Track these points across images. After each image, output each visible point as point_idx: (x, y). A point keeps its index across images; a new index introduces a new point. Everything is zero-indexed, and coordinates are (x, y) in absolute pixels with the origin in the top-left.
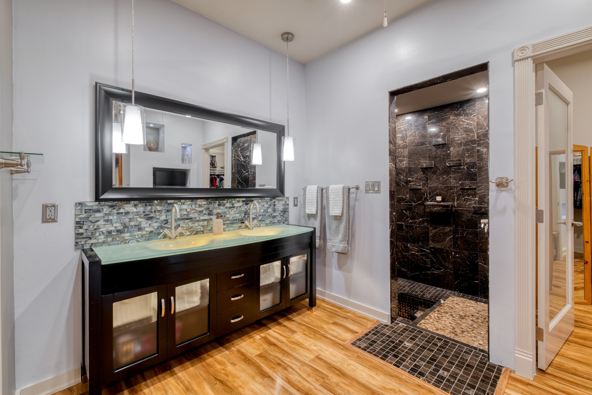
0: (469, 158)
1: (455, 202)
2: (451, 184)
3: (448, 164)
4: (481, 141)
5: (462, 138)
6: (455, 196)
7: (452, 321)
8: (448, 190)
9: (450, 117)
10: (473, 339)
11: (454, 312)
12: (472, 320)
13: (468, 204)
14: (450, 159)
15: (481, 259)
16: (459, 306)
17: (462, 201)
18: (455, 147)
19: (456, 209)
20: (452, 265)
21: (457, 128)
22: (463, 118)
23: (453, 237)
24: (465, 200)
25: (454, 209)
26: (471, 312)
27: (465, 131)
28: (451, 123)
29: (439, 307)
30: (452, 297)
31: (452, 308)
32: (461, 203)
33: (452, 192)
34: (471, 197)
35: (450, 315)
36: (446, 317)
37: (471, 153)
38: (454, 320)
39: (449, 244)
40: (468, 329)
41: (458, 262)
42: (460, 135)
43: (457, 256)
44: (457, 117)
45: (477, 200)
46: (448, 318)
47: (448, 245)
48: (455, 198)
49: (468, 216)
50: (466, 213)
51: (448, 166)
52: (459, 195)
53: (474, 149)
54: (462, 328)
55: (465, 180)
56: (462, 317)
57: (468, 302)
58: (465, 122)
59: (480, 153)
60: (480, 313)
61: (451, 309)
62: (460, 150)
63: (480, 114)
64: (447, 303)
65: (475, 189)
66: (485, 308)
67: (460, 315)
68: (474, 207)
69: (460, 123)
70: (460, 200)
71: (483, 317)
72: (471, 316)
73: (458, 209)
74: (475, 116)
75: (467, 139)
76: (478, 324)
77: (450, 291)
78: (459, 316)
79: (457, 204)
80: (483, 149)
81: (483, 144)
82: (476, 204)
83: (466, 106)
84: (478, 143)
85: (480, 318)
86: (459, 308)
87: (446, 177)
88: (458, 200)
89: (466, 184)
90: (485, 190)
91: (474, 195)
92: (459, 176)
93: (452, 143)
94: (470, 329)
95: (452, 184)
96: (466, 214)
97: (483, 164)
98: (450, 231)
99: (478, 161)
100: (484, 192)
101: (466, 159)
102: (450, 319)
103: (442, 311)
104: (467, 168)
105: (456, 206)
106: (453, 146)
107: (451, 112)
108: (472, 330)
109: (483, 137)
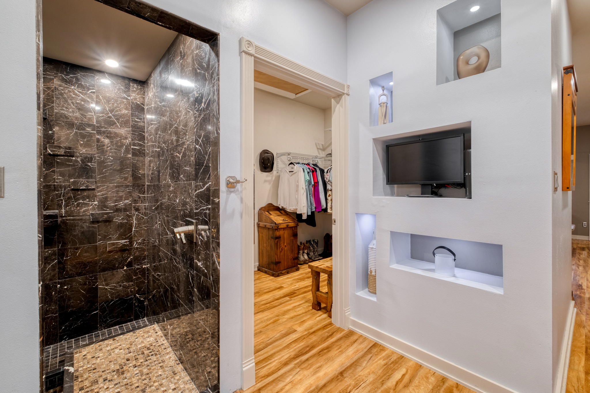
0: (85, 147)
1: (62, 208)
2: (54, 182)
3: (51, 151)
4: (102, 128)
5: (74, 117)
6: (62, 200)
7: (117, 388)
8: (48, 192)
9: (53, 79)
10: (162, 389)
11: (103, 372)
12: (135, 366)
13: (83, 211)
14: (53, 143)
15: (101, 280)
16: (101, 360)
17: (74, 207)
18: (61, 127)
19: (64, 220)
20: (56, 304)
21: (67, 101)
22: (75, 89)
23: (59, 262)
24: (78, 205)
25: (59, 220)
26: (122, 356)
27: (79, 108)
28: (55, 89)
29: (75, 383)
30: (76, 353)
31: (96, 369)
32: (72, 209)
33: (57, 195)
34: (87, 201)
35: (104, 381)
36: (103, 389)
37: (88, 141)
38: (116, 384)
39: (51, 274)
40: (144, 382)
41: (66, 297)
42: (71, 112)
43: (66, 287)
44: (66, 84)
45: (96, 205)
46: (108, 388)
47: (49, 277)
48: (62, 203)
49: (83, 227)
50: (80, 223)
51: (50, 154)
52: (69, 198)
53: (92, 137)
54: (138, 387)
55: (79, 176)
56: (120, 372)
57: (105, 346)
58: (79, 97)
59: (101, 143)
60: (131, 350)
61: (94, 371)
62: (71, 133)
63: (100, 93)
64: (81, 367)
65: (94, 189)
66: (130, 341)
67: (114, 371)
68: (92, 214)
69: (71, 95)
70: (70, 205)
71: (140, 353)
72: (128, 362)
73: (67, 220)
74: (94, 93)
75: (82, 121)
76: (145, 366)
77: (52, 346)
78: (115, 373)
79: (66, 212)
80: (104, 139)
81: (104, 132)
82: (95, 209)
83: (80, 75)
84: (98, 131)
85: (138, 357)
86: (102, 362)
87: (45, 171)
88: (66, 206)
89: (81, 183)
90: (107, 192)
91: (91, 198)
92: (69, 170)
93: (56, 120)
94: (145, 379)
95: (57, 182)
96: (80, 225)
97: (104, 158)
98: (54, 254)
99: (97, 153)
100: (105, 194)
101: (80, 148)
102: (110, 387)
103: (87, 383)
104: (82, 160)
105: (63, 215)
106: (58, 124)
107: (55, 73)
108: (149, 380)
109: (105, 124)
